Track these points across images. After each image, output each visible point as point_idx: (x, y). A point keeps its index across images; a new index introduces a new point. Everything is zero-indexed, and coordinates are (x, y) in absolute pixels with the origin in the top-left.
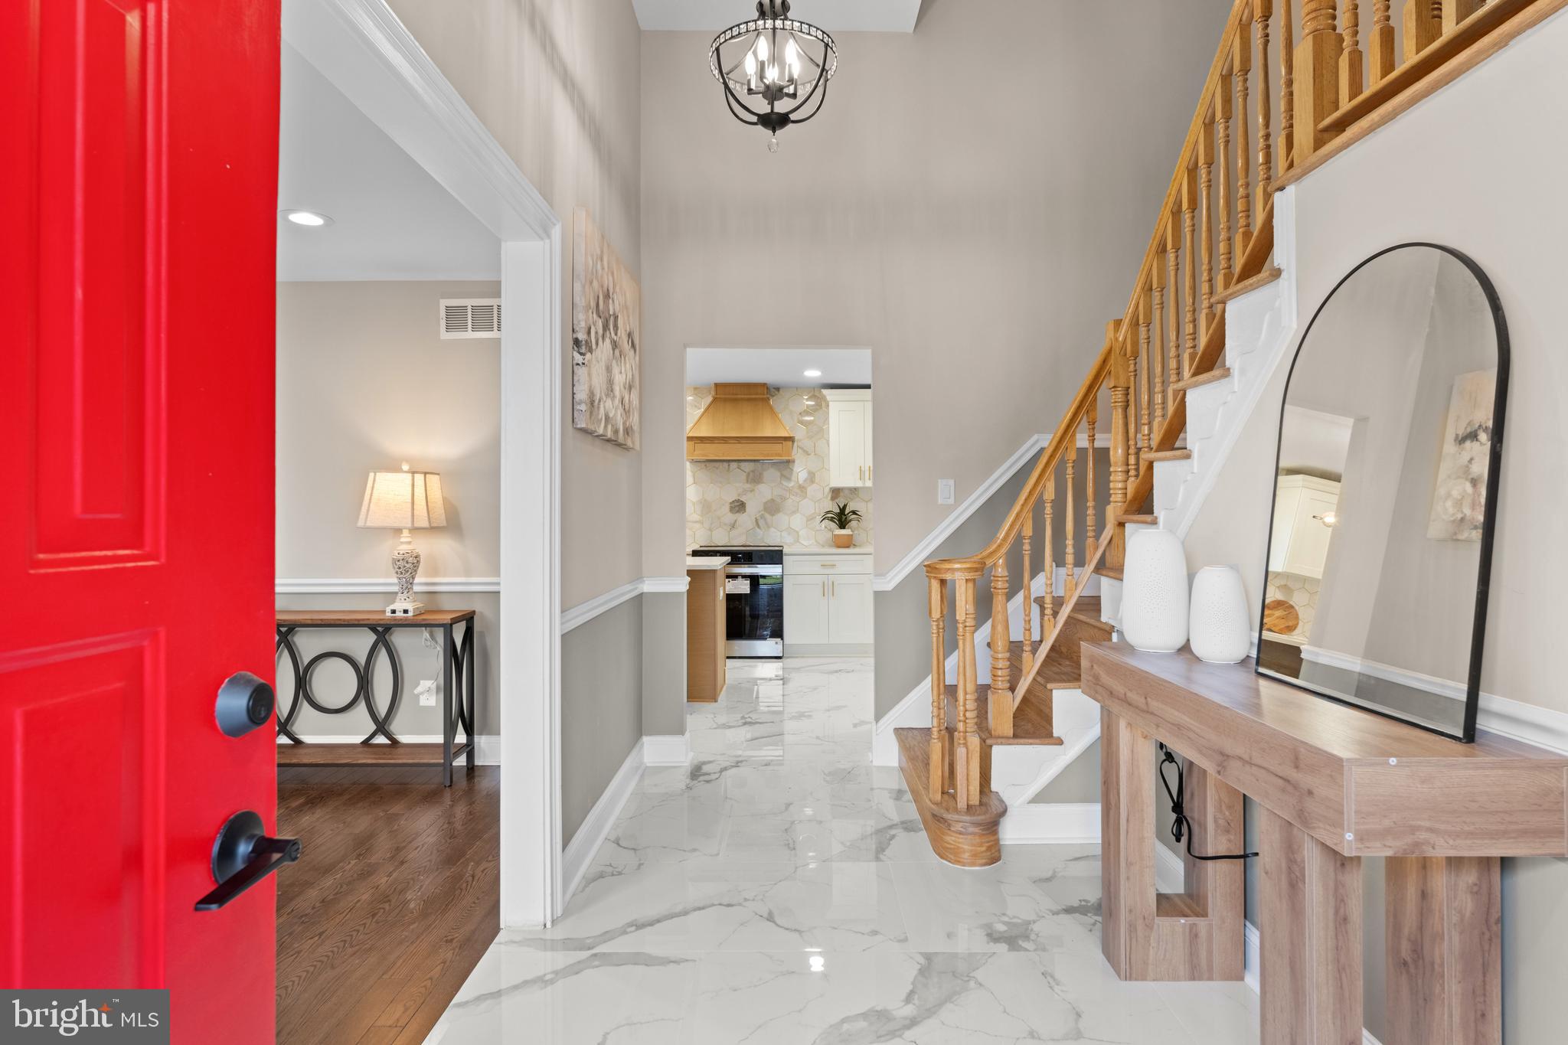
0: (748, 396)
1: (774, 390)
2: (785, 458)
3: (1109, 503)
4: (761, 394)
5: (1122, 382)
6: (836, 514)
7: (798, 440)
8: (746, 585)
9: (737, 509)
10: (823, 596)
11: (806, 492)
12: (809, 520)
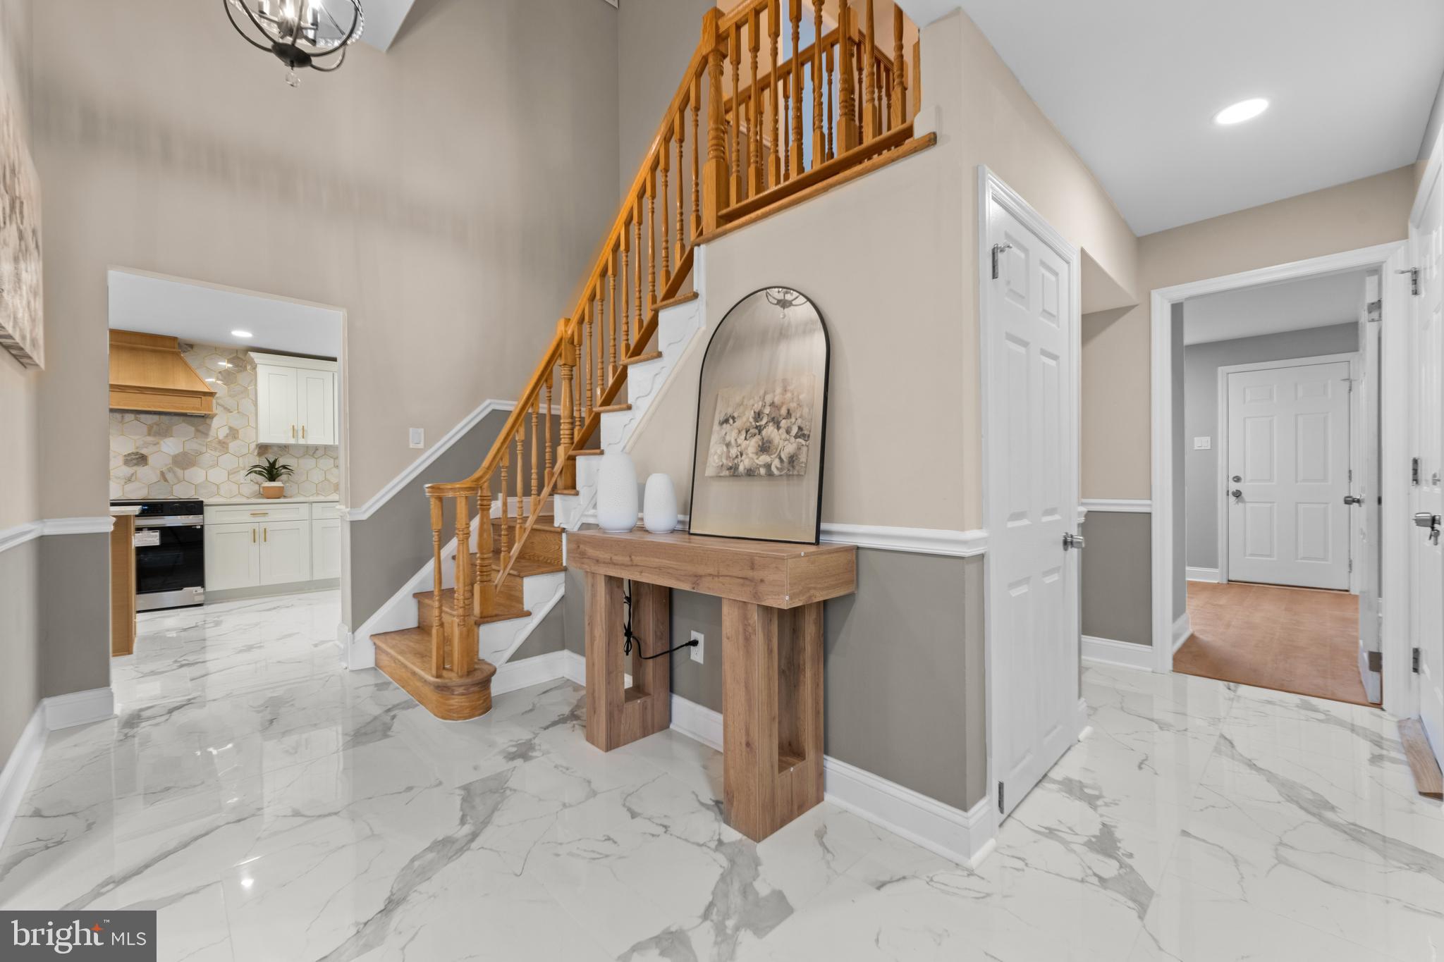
0: (153, 348)
1: (187, 346)
2: (203, 412)
3: (559, 444)
4: (168, 347)
5: (570, 362)
6: (265, 468)
8: (155, 536)
9: (135, 461)
10: (254, 542)
11: (227, 448)
12: (232, 474)
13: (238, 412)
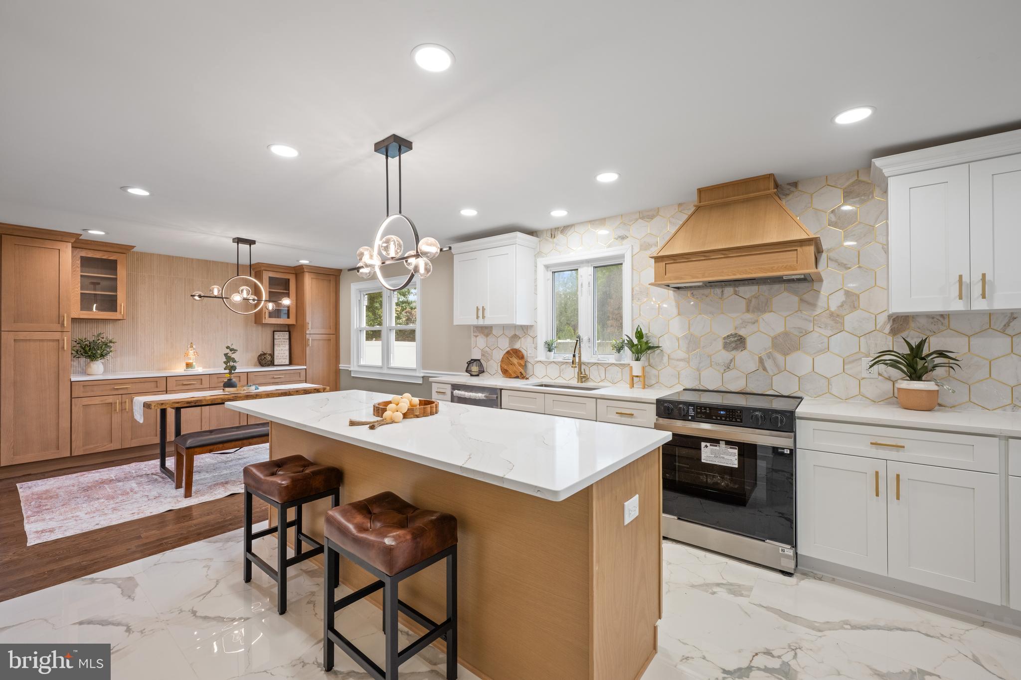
0: (746, 196)
1: (789, 187)
2: (805, 274)
4: (764, 190)
6: (903, 357)
7: (829, 250)
8: (731, 454)
9: (733, 345)
10: (877, 495)
11: (843, 324)
12: (850, 362)
13: (859, 267)
